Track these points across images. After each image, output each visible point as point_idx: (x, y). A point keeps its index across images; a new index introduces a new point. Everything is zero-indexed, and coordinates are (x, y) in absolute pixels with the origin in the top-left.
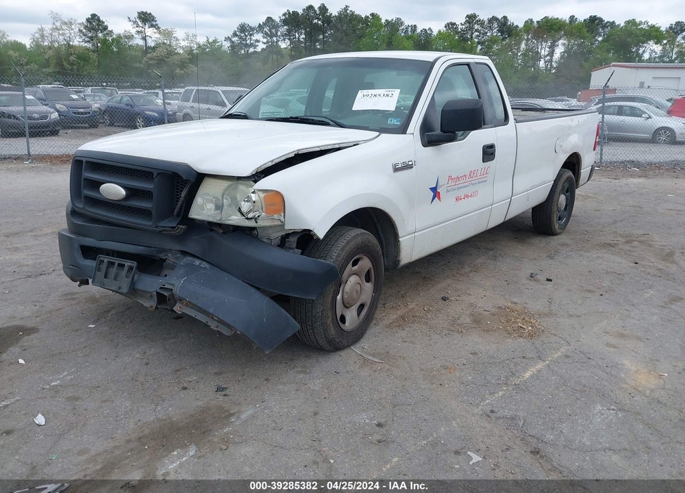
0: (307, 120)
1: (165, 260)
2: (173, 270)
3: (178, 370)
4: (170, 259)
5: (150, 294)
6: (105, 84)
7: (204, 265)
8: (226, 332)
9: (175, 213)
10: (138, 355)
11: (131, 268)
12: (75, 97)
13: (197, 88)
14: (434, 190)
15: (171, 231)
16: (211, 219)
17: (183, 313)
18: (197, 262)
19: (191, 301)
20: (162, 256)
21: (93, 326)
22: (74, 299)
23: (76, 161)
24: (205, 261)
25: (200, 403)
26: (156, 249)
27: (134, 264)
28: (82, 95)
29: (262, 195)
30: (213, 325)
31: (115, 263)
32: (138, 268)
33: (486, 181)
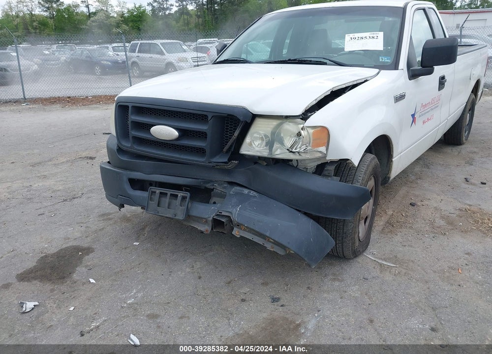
0: (305, 61)
1: (213, 190)
2: (224, 198)
3: (229, 283)
4: (219, 189)
5: (204, 220)
6: (61, 42)
7: (252, 193)
8: (281, 252)
9: (225, 150)
10: (188, 270)
11: (184, 198)
12: (47, 52)
13: (140, 42)
14: (413, 116)
15: (225, 166)
16: (259, 154)
17: (241, 236)
18: (246, 191)
19: (249, 226)
20: (209, 186)
21: (137, 244)
22: (110, 219)
23: (120, 106)
24: (252, 190)
25: (265, 315)
26: (203, 180)
27: (188, 195)
28: (51, 50)
29: (311, 131)
30: (269, 246)
31: (177, 196)
32: (191, 198)
33: (438, 106)
